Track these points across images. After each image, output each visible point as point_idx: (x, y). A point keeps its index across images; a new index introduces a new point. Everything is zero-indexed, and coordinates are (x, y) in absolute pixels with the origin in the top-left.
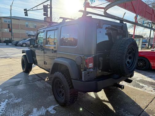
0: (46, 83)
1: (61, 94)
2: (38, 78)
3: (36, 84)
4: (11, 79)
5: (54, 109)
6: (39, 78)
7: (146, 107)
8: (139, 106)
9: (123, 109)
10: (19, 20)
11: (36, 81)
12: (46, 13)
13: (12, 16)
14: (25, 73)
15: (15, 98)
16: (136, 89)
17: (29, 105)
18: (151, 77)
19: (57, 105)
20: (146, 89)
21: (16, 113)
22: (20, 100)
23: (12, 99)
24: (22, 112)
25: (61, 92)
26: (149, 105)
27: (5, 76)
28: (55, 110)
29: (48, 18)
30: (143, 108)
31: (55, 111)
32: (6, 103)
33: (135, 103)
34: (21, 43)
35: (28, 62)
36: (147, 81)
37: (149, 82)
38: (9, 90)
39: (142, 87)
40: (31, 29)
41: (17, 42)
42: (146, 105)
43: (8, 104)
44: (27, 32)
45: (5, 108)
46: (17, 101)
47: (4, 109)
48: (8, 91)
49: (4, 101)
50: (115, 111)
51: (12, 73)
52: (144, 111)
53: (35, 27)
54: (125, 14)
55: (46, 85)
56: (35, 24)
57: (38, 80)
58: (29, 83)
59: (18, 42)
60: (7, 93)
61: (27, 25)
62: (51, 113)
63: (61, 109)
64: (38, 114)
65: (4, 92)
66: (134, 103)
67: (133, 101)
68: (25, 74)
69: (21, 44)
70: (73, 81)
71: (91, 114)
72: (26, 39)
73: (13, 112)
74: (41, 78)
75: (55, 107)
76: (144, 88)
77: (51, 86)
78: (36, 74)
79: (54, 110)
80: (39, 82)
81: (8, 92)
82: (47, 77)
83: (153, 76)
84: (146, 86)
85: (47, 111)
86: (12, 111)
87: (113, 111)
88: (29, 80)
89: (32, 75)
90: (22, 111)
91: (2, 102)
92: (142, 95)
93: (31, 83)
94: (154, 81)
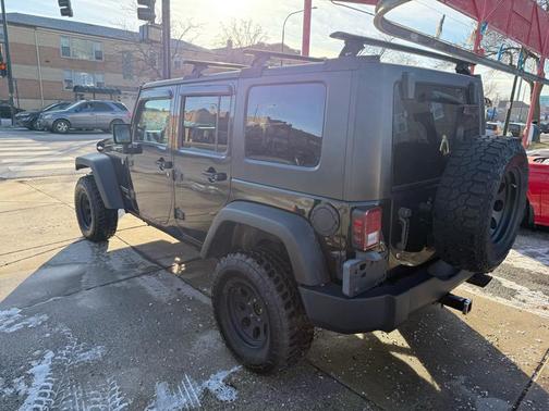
0: (180, 284)
1: (250, 331)
2: (146, 261)
3: (143, 288)
4: (45, 266)
5: (229, 383)
6: (149, 264)
7: (537, 370)
8: (513, 364)
9: (462, 379)
10: (35, 27)
11: (139, 276)
12: (145, 7)
13: (7, 11)
14: (92, 244)
15: (79, 343)
16: (493, 299)
17: (137, 370)
18: (533, 255)
19: (236, 368)
20: (524, 301)
21: (95, 403)
22: (99, 351)
23: (70, 349)
24: (118, 400)
25: (247, 321)
26: (544, 359)
27: (19, 256)
28: (232, 386)
29: (157, 27)
30: (529, 371)
31: (235, 393)
32: (51, 366)
33: (498, 352)
34: (48, 117)
35: (102, 202)
36: (522, 270)
37: (529, 272)
38: (48, 314)
39: (512, 293)
40: (84, 66)
41: (36, 116)
42: (536, 359)
43: (57, 368)
44: (67, 75)
45: (50, 385)
46: (87, 356)
47: (47, 388)
48: (45, 317)
49: (41, 358)
50: (437, 387)
51: (41, 242)
52: (531, 382)
53: (97, 58)
54: (442, 22)
55: (179, 290)
56: (98, 47)
57: (148, 272)
58: (117, 285)
59: (38, 114)
60: (43, 323)
61: (66, 50)
62: (222, 398)
63: (253, 381)
64: (176, 404)
65: (33, 321)
66: (494, 353)
67: (491, 346)
68: (92, 247)
69: (51, 122)
70: (303, 291)
71: (359, 399)
72: (68, 104)
73: (85, 398)
74: (154, 261)
75: (229, 378)
76: (518, 297)
77: (207, 301)
78: (133, 248)
79: (231, 389)
80: (153, 279)
81: (49, 322)
82: (178, 259)
83: (541, 251)
84: (523, 290)
85: (207, 392)
86: (81, 395)
87: (430, 385)
88: (112, 271)
89: (119, 250)
90: (117, 393)
91: (34, 363)
92: (517, 323)
93: (124, 283)
94: (545, 268)
